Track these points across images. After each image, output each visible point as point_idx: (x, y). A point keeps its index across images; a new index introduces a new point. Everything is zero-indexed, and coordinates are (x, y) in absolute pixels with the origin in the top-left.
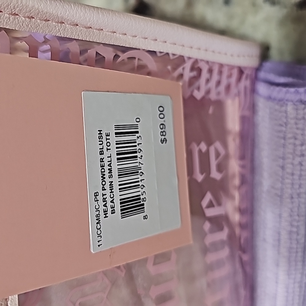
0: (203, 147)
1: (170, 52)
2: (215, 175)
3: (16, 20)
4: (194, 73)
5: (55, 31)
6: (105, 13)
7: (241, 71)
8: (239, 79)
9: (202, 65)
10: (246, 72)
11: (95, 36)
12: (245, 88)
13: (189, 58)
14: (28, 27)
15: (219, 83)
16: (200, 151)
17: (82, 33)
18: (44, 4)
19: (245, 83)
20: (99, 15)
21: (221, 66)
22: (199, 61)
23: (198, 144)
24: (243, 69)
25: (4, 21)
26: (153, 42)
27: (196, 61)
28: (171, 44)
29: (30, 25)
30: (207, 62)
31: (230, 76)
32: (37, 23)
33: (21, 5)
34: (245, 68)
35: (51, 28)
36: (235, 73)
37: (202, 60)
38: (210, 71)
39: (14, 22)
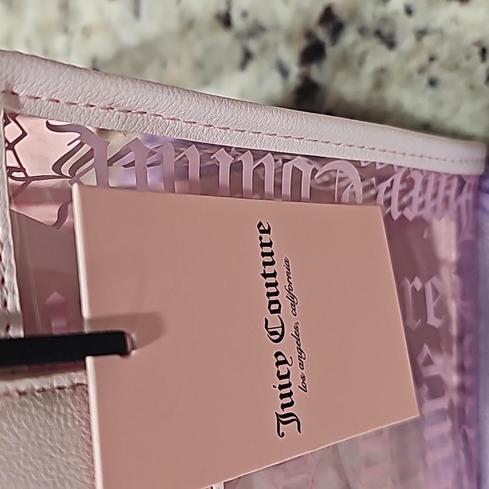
0: (418, 284)
1: (378, 161)
2: (433, 321)
3: (210, 132)
4: (405, 186)
5: (251, 143)
6: (310, 118)
7: (462, 180)
8: (460, 191)
9: (414, 175)
10: (468, 181)
11: (294, 146)
12: (467, 202)
13: (400, 167)
14: (222, 139)
15: (435, 195)
16: (414, 288)
17: (279, 144)
18: (244, 112)
19: (467, 196)
20: (303, 122)
21: (438, 174)
22: (411, 170)
23: (411, 281)
24: (465, 179)
25: (197, 134)
26: (359, 150)
27: (408, 171)
28: (381, 151)
29: (224, 137)
30: (422, 171)
31: (448, 187)
32: (232, 135)
33: (219, 115)
34: (468, 176)
35: (247, 140)
36: (455, 183)
37: (414, 169)
38: (425, 183)
39: (208, 134)
